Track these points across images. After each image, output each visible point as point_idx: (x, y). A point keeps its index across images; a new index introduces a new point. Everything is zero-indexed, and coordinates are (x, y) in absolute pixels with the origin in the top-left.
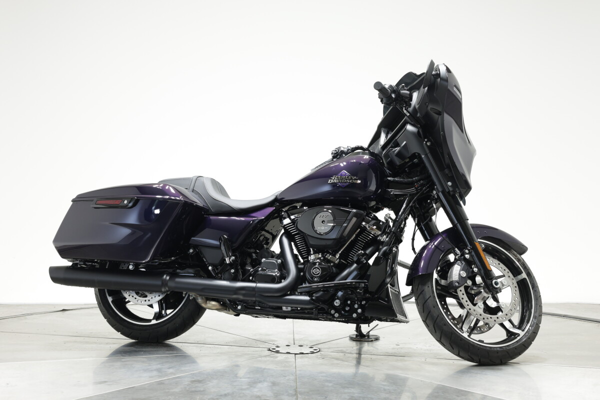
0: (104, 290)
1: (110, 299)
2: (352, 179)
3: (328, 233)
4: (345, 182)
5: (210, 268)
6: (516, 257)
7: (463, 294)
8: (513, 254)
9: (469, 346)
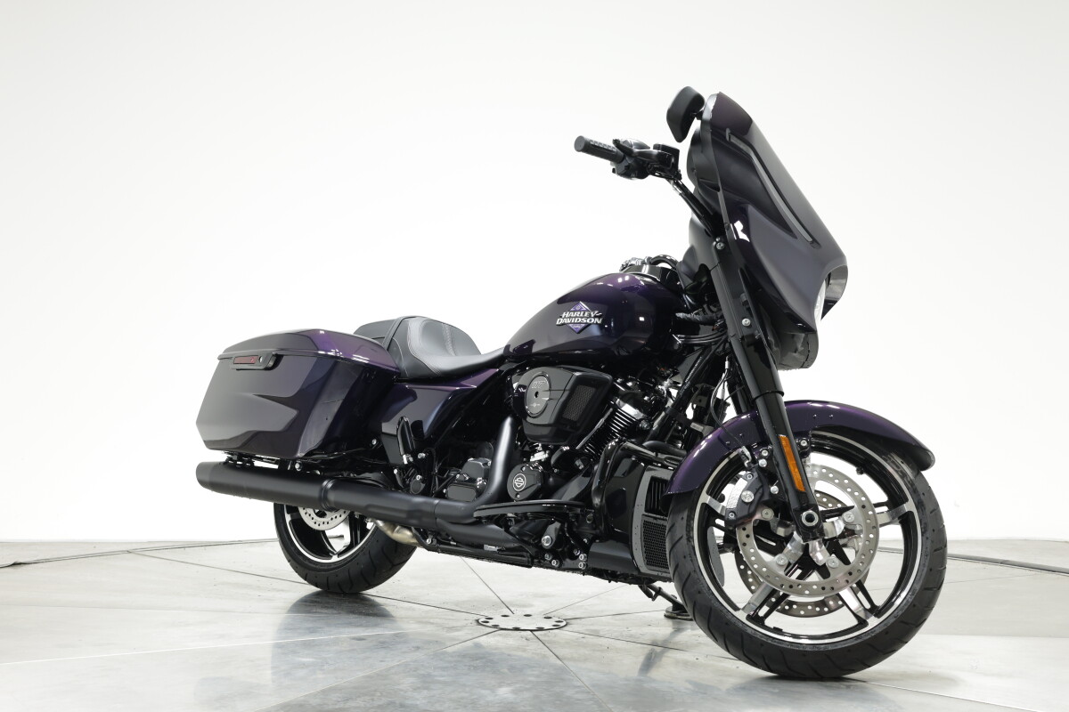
0: (283, 505)
1: (288, 518)
2: (590, 315)
3: (540, 415)
4: (580, 323)
5: (396, 471)
6: (898, 468)
7: (748, 536)
8: (893, 462)
9: (742, 636)
